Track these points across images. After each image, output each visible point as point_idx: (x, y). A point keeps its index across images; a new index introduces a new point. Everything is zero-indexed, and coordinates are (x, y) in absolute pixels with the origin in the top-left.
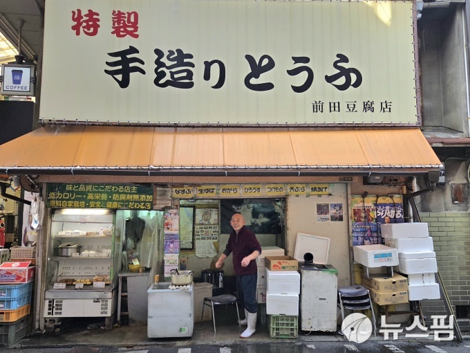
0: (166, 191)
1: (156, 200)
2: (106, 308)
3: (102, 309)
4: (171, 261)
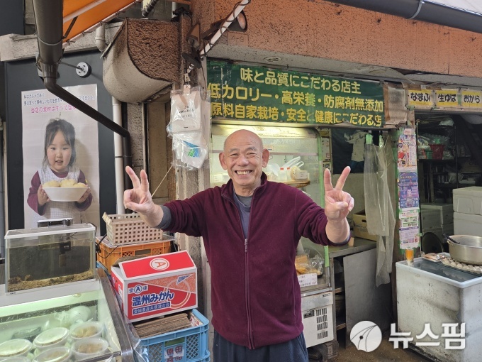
0: (399, 94)
1: (388, 109)
2: (326, 326)
3: (319, 328)
4: (409, 221)
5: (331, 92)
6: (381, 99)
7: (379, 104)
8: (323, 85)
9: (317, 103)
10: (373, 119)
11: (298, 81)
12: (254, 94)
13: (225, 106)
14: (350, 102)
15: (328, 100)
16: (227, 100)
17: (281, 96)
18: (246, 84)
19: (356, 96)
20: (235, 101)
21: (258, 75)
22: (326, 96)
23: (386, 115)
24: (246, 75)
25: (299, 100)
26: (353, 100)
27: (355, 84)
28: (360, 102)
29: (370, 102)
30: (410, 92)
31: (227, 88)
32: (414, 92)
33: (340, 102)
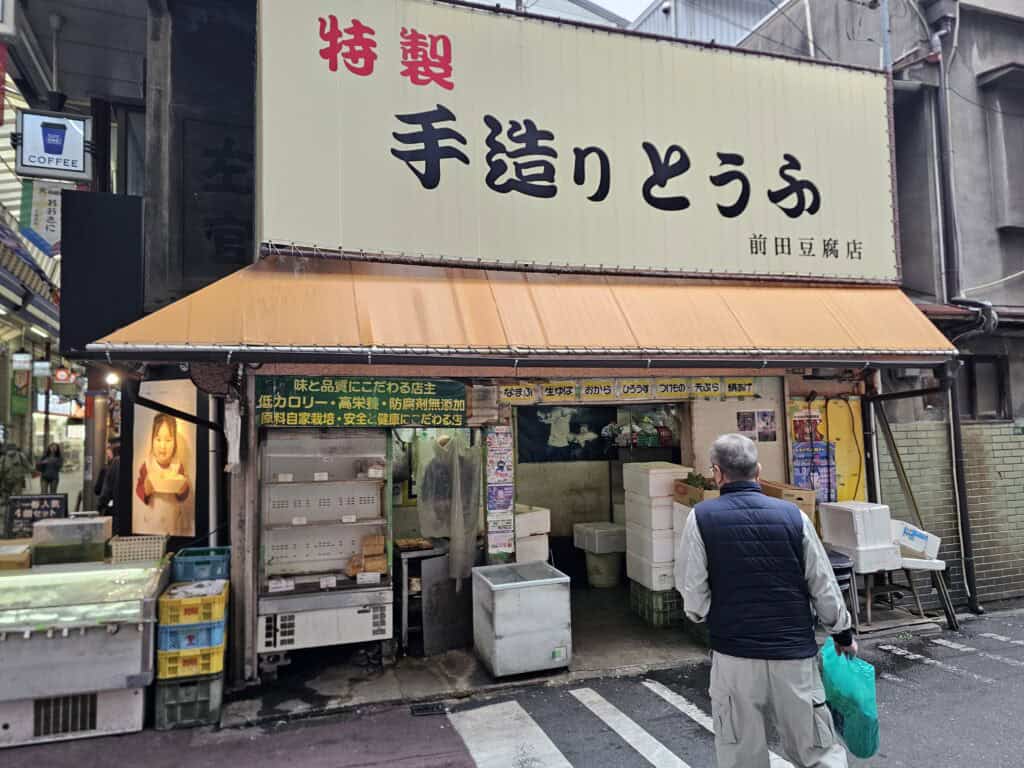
0: (487, 392)
1: (471, 408)
2: (383, 623)
3: (375, 624)
4: (500, 524)
5: (399, 395)
6: (463, 397)
7: (459, 403)
8: (389, 389)
9: (380, 406)
10: (450, 418)
11: (357, 387)
12: (308, 402)
13: (277, 415)
14: (422, 403)
15: (394, 403)
16: (278, 409)
17: (338, 401)
18: (300, 393)
19: (429, 396)
20: (287, 410)
21: (312, 384)
22: (392, 399)
23: (468, 413)
24: (300, 385)
25: (359, 404)
26: (426, 401)
27: (430, 385)
28: (435, 403)
29: (447, 402)
30: (503, 389)
31: (279, 398)
32: (509, 388)
33: (409, 403)
